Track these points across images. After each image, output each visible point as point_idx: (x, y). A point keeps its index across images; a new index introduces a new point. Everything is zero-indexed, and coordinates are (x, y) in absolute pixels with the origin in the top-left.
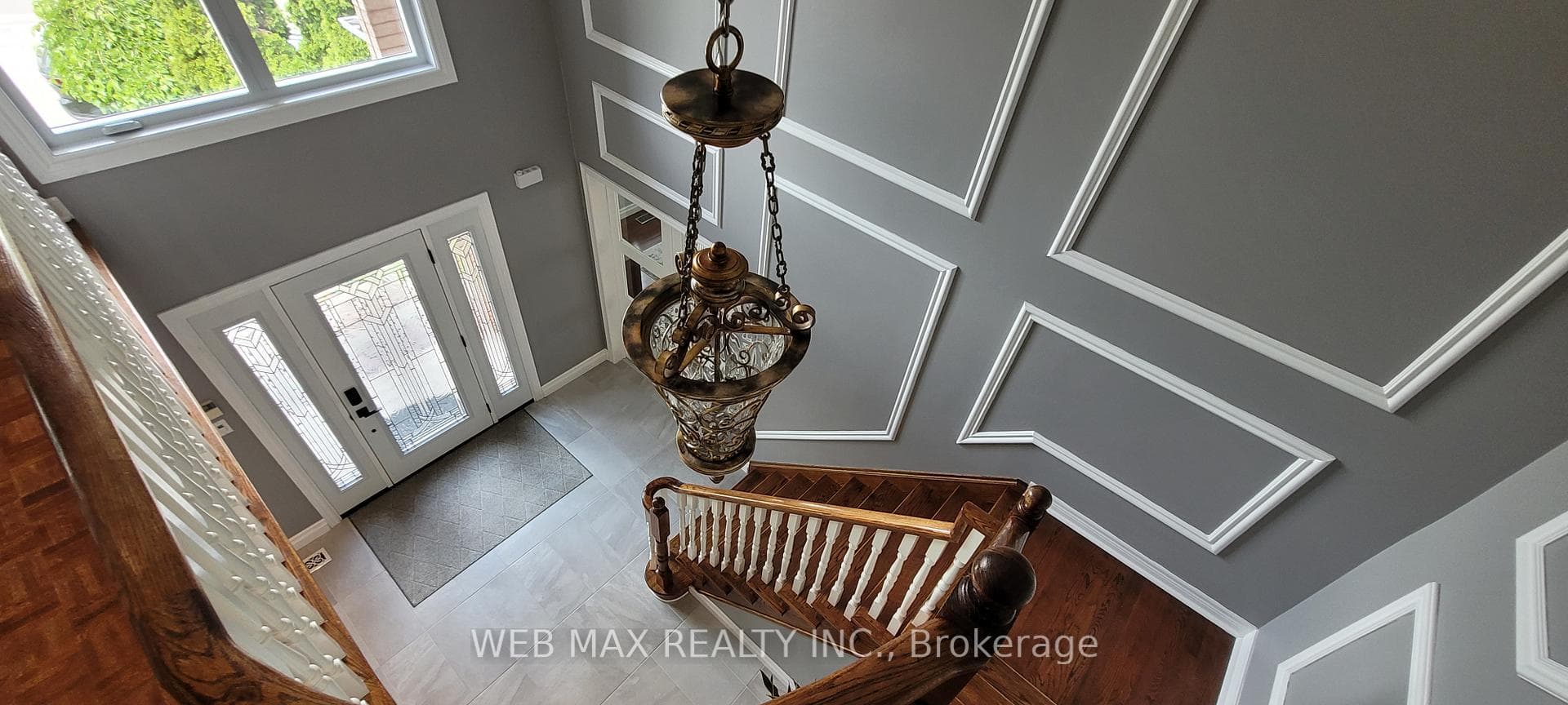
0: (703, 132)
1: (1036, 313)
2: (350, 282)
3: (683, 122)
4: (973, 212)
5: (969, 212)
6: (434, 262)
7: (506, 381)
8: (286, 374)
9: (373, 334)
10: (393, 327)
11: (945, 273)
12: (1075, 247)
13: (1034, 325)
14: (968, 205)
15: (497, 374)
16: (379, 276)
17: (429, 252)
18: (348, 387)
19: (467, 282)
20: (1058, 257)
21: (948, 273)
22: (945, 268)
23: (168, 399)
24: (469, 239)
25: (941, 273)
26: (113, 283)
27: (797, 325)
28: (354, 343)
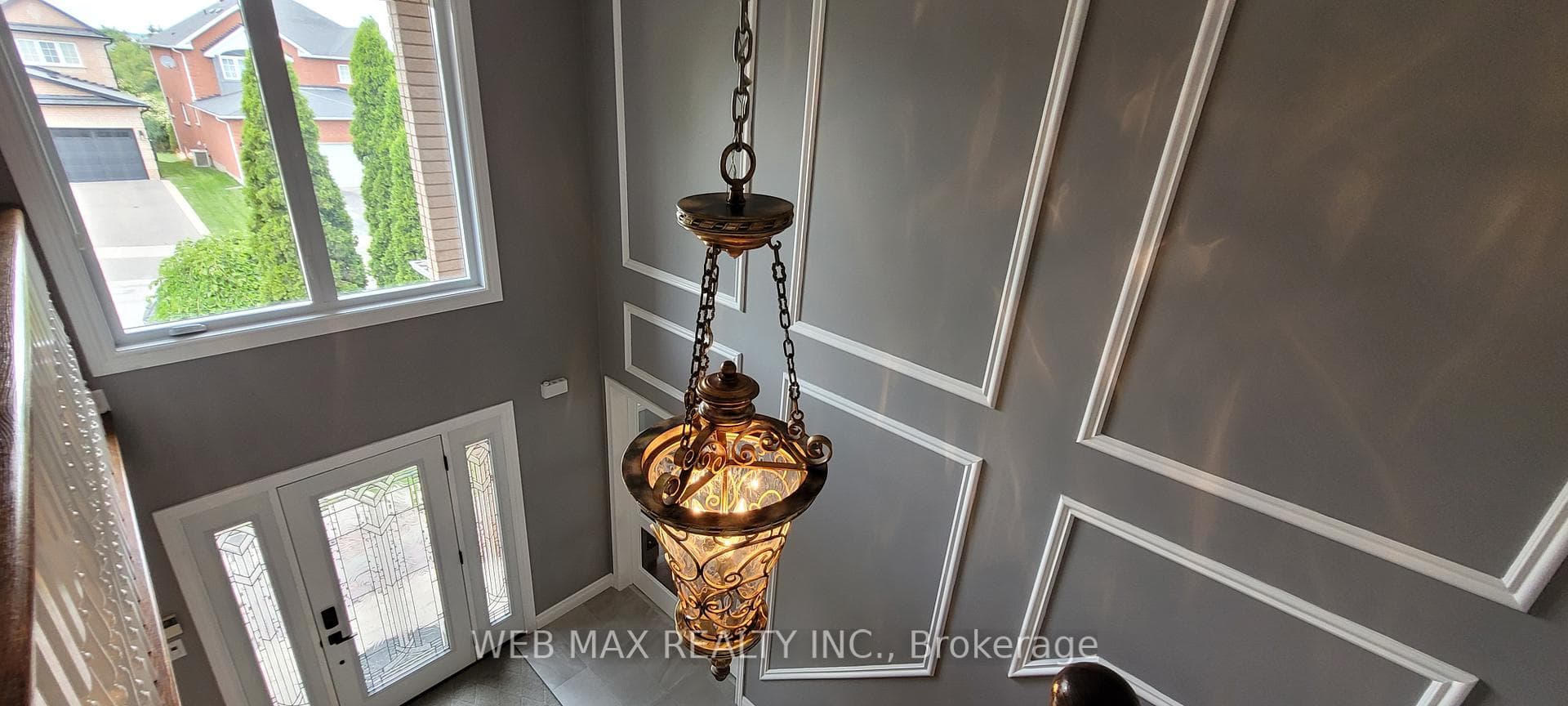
0: (714, 228)
1: (1074, 506)
2: (359, 487)
3: (695, 221)
4: (993, 399)
5: (988, 400)
6: (447, 469)
7: (498, 607)
8: (269, 602)
9: (372, 559)
10: (393, 551)
11: (970, 466)
12: (1105, 430)
13: (1076, 522)
14: (986, 393)
15: (490, 598)
16: (389, 482)
17: (445, 458)
18: (325, 606)
19: (476, 492)
20: (1087, 443)
21: (974, 466)
22: (971, 463)
23: (121, 578)
24: (487, 447)
25: (966, 467)
26: (120, 470)
27: (812, 460)
28: (349, 565)
